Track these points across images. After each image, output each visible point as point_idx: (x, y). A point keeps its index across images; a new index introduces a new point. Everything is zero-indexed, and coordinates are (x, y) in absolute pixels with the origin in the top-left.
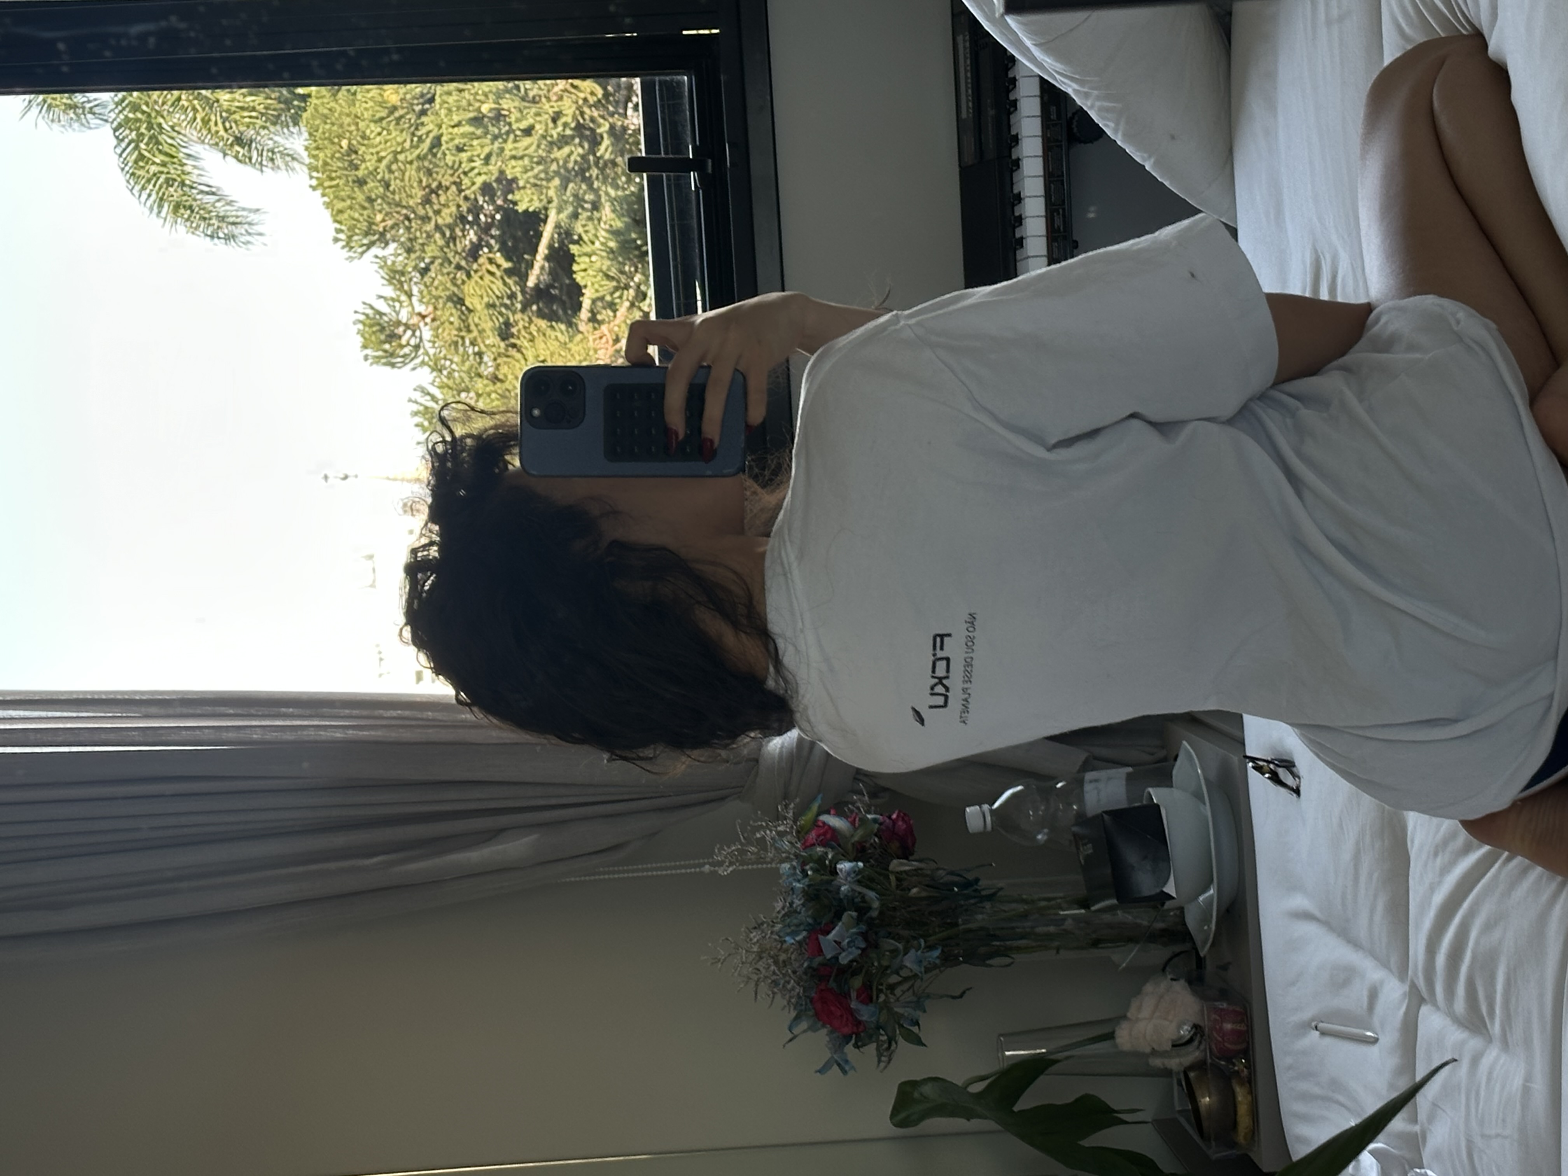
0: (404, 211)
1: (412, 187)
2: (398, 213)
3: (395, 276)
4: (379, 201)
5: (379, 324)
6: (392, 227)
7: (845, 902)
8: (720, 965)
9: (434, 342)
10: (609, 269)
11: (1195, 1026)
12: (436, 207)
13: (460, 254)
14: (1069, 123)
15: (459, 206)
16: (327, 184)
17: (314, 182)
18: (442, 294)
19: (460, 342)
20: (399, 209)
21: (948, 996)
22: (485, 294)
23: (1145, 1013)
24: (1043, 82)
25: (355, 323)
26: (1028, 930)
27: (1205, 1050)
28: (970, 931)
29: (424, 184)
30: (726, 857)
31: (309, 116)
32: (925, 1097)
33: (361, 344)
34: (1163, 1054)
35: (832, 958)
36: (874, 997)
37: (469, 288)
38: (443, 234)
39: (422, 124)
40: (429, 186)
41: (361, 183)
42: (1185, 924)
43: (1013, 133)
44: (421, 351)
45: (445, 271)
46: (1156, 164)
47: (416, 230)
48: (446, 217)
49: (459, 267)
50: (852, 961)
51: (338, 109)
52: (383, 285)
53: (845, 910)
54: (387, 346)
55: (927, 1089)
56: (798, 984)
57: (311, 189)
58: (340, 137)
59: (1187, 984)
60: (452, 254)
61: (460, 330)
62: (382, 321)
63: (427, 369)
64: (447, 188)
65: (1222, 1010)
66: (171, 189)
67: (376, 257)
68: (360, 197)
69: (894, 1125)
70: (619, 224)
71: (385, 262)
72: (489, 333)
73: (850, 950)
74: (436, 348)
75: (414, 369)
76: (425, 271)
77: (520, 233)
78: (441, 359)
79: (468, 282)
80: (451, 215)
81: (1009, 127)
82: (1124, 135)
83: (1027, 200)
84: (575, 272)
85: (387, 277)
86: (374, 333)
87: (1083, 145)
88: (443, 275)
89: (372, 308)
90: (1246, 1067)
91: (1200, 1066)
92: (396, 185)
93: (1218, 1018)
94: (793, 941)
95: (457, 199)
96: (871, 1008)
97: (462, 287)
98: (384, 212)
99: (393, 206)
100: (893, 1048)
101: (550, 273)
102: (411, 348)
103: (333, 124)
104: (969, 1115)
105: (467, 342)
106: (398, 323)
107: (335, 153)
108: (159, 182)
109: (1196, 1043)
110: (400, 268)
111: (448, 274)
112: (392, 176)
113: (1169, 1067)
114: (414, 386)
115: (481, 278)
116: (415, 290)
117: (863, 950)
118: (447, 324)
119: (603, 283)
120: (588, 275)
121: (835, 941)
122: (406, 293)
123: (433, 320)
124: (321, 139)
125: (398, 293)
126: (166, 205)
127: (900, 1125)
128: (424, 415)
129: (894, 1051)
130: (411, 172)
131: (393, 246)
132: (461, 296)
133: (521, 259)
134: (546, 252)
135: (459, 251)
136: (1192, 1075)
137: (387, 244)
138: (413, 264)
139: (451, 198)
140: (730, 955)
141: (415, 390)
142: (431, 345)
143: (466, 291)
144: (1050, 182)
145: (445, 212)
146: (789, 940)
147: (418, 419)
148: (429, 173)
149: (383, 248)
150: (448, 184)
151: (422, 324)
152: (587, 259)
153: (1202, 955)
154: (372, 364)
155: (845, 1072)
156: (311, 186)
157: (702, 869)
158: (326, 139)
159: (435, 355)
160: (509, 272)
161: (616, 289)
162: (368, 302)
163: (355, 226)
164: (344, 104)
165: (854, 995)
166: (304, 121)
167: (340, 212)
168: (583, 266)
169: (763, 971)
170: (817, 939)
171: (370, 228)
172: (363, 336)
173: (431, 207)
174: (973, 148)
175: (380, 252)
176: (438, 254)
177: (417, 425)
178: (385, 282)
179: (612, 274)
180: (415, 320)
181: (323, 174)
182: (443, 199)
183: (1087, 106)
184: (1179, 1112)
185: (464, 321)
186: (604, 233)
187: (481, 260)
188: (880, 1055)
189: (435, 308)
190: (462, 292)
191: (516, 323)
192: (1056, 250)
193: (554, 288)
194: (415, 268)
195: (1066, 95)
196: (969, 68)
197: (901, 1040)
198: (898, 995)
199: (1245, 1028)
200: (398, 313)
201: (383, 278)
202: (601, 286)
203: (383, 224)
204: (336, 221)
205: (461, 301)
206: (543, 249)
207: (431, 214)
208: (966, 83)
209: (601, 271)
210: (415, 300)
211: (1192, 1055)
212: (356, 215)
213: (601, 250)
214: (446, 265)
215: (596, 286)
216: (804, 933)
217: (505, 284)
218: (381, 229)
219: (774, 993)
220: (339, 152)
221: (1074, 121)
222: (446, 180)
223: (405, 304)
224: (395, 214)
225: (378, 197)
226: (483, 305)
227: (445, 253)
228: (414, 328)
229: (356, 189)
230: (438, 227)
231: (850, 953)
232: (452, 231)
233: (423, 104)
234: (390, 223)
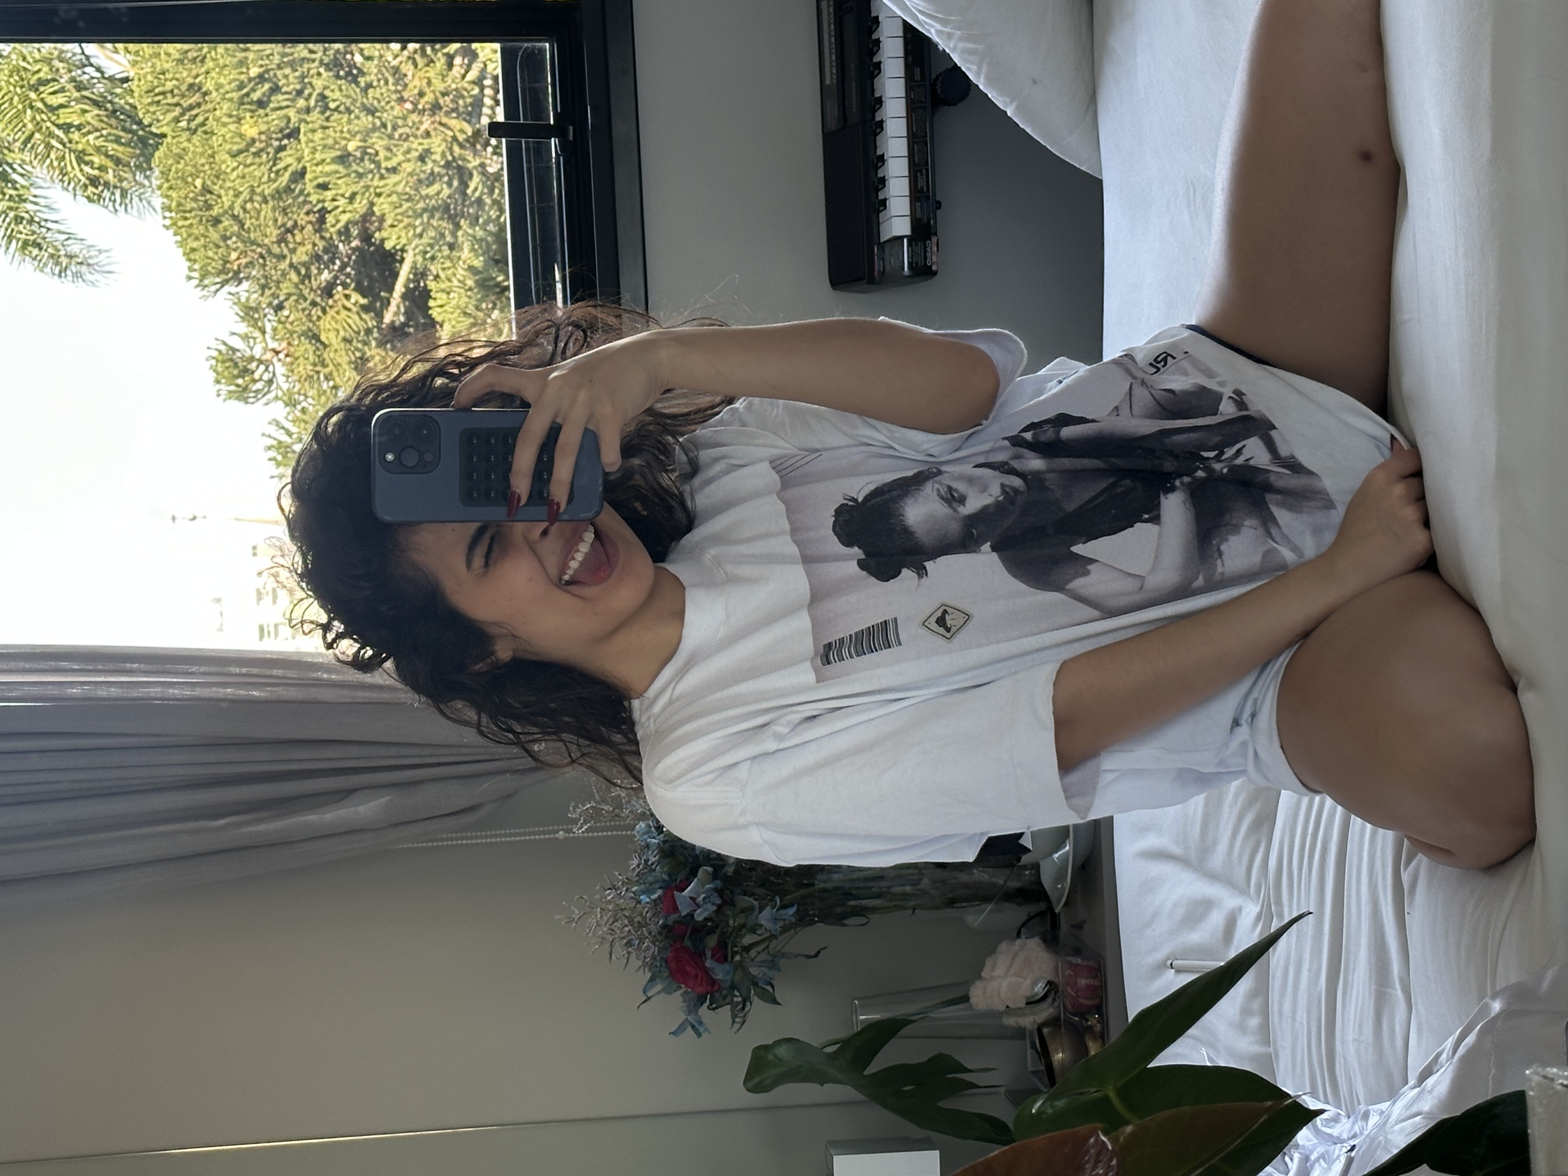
0: (259, 250)
1: (267, 226)
2: (252, 251)
3: (250, 313)
4: (234, 239)
5: (231, 360)
6: (247, 266)
7: (701, 858)
8: (574, 925)
9: (288, 377)
10: (466, 307)
11: (1049, 983)
12: (291, 246)
13: (315, 291)
14: (933, 86)
15: (314, 245)
16: (180, 223)
17: (168, 222)
18: (298, 329)
19: (315, 377)
20: (254, 247)
21: (802, 955)
22: (341, 329)
23: (999, 971)
24: (907, 27)
25: (207, 360)
26: (884, 890)
27: (1059, 1007)
28: (824, 890)
29: (279, 223)
30: (581, 816)
31: (162, 155)
32: (779, 1060)
33: (214, 379)
34: (1018, 1012)
35: (688, 914)
36: (729, 958)
37: (326, 323)
38: (299, 273)
39: (280, 159)
40: (284, 225)
41: (217, 221)
42: (1041, 883)
43: (877, 95)
44: (274, 386)
45: (300, 307)
46: (1018, 109)
47: (271, 269)
48: (301, 255)
49: (314, 304)
50: (707, 919)
51: (192, 149)
52: (236, 322)
53: (701, 866)
54: (240, 381)
55: (782, 1051)
56: (654, 944)
57: (164, 229)
58: (195, 176)
59: (1041, 941)
60: (308, 290)
61: (315, 365)
62: (235, 357)
63: (280, 404)
64: (303, 228)
65: (1076, 965)
66: (21, 227)
67: (230, 293)
68: (214, 235)
69: (749, 1090)
70: (478, 263)
71: (239, 299)
72: (346, 367)
73: (705, 906)
74: (290, 383)
75: (267, 404)
76: (280, 307)
77: (375, 274)
78: (295, 393)
79: (324, 317)
80: (307, 254)
81: (873, 91)
82: (987, 78)
83: (890, 161)
84: (430, 308)
85: (242, 314)
86: (227, 368)
87: (947, 107)
88: (298, 311)
89: (225, 344)
90: (1098, 1022)
91: (1054, 1022)
92: (252, 224)
93: (1073, 973)
94: (648, 900)
95: (313, 237)
96: (726, 967)
97: (318, 323)
98: (239, 251)
99: (248, 244)
100: (747, 1009)
101: (406, 313)
102: (263, 383)
103: (186, 165)
104: (823, 1079)
105: (322, 377)
106: (252, 359)
107: (188, 193)
108: (8, 220)
109: (1050, 1000)
110: (253, 305)
111: (304, 310)
112: (248, 215)
113: (1023, 1025)
114: (270, 420)
115: (338, 313)
116: (268, 327)
117: (720, 907)
118: (301, 359)
119: (460, 319)
120: (445, 311)
121: (691, 898)
122: (260, 329)
123: (287, 355)
124: (174, 179)
125: (251, 329)
126: (14, 242)
127: (756, 1089)
128: (278, 449)
129: (748, 1012)
130: (267, 210)
131: (245, 285)
132: (316, 331)
133: (376, 297)
134: (403, 290)
135: (315, 287)
136: (1045, 1031)
137: (240, 282)
138: (267, 301)
139: (306, 237)
140: (585, 913)
141: (270, 423)
142: (284, 379)
143: (322, 327)
144: (914, 143)
145: (301, 250)
146: (644, 898)
147: (272, 454)
148: (284, 211)
149: (237, 286)
150: (304, 223)
151: (275, 360)
152: (444, 296)
153: (1057, 911)
154: (225, 400)
155: (699, 1035)
156: (164, 226)
157: (556, 835)
158: (178, 178)
159: (288, 390)
160: (365, 309)
161: (474, 325)
162: (220, 338)
163: (209, 264)
164: (197, 144)
165: (709, 953)
166: (157, 160)
167: (193, 250)
168: (439, 302)
169: (618, 932)
170: (673, 896)
171: (224, 266)
172: (215, 371)
173: (287, 246)
174: (836, 112)
175: (233, 289)
176: (294, 291)
177: (270, 459)
178: (239, 319)
179: (469, 311)
180: (269, 355)
181: (177, 214)
182: (298, 238)
183: (949, 48)
184: (1033, 1072)
185: (319, 356)
186: (461, 272)
187: (336, 297)
188: (734, 1017)
189: (289, 344)
190: (318, 327)
191: (373, 357)
192: (918, 210)
193: (409, 326)
194: (270, 304)
195: (928, 40)
196: (833, 33)
197: (756, 1000)
198: (753, 956)
199: (1099, 984)
200: (252, 349)
201: (237, 314)
202: (458, 322)
203: (237, 262)
204: (189, 260)
205: (316, 338)
206: (399, 288)
207: (286, 251)
208: (830, 49)
209: (458, 307)
210: (267, 336)
211: (1045, 1012)
212: (210, 254)
213: (458, 287)
214: (301, 301)
215: (453, 323)
216: (659, 892)
217: (361, 319)
218: (235, 268)
219: (629, 953)
220: (193, 192)
221: (938, 82)
222: (302, 219)
223: (258, 340)
224: (249, 253)
225: (233, 234)
226: (340, 338)
227: (301, 290)
228: (267, 364)
229: (211, 229)
230: (291, 265)
231: (706, 910)
232: (308, 269)
233: (280, 140)
234: (243, 261)
